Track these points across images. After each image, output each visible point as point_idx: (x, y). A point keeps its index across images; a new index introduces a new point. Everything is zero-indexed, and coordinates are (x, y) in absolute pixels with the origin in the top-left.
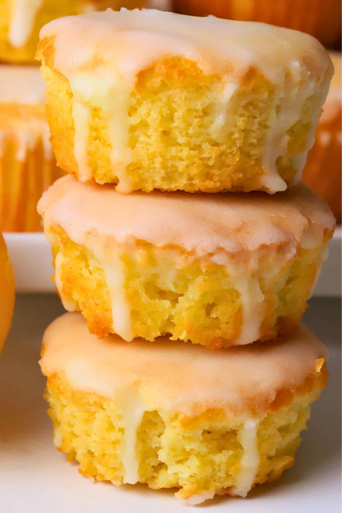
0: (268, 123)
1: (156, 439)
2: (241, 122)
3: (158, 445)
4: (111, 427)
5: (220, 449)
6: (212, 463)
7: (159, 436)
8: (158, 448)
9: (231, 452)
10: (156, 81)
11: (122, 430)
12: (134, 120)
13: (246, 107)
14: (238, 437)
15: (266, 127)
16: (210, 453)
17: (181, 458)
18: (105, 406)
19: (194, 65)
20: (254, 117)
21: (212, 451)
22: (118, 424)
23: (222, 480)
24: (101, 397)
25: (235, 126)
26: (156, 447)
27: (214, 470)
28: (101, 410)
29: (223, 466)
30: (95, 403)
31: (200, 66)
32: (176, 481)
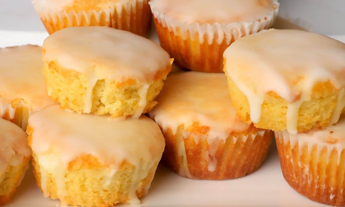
0: (132, 180)
1: (101, 93)
2: (118, 183)
3: (101, 96)
4: (81, 87)
5: (130, 98)
6: (126, 104)
7: (102, 91)
8: (101, 97)
9: (135, 99)
10: (77, 166)
11: (86, 88)
12: (68, 180)
13: (121, 176)
14: (138, 93)
15: (130, 181)
16: (125, 99)
17: (112, 101)
18: (79, 77)
19: (96, 160)
20: (125, 179)
21: (126, 99)
22: (84, 85)
23: (129, 111)
24: (77, 73)
25: (116, 184)
26: (100, 96)
27: (127, 107)
28: (76, 79)
29: (131, 105)
30: (74, 75)
31: (99, 161)
32: (108, 112)
